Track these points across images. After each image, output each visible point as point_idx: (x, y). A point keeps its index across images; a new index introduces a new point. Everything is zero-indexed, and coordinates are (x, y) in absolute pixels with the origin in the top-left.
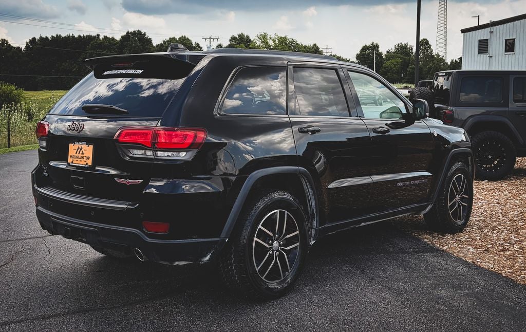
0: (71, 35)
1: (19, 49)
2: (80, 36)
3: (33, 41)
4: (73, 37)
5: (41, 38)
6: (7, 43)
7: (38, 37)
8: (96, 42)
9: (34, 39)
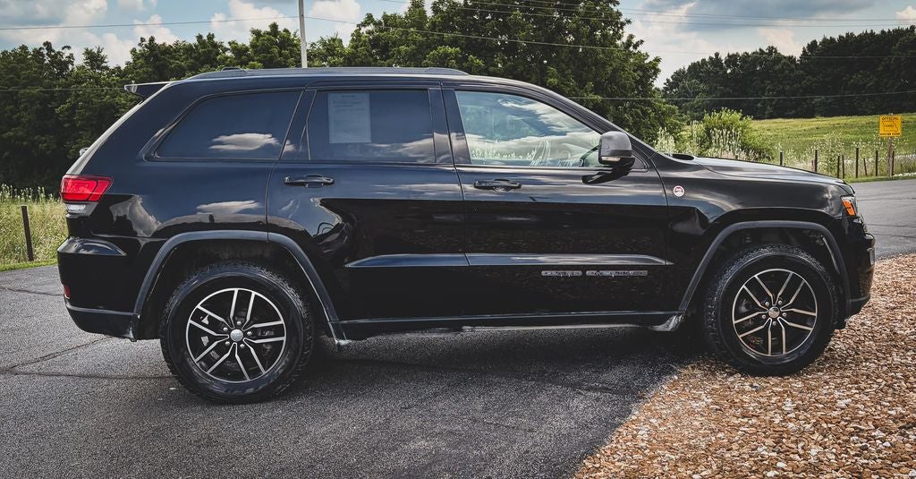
0: (869, 32)
1: (791, 59)
2: (883, 32)
3: (813, 45)
4: (872, 34)
5: (825, 41)
6: (776, 52)
7: (819, 40)
8: (908, 39)
9: (815, 42)
